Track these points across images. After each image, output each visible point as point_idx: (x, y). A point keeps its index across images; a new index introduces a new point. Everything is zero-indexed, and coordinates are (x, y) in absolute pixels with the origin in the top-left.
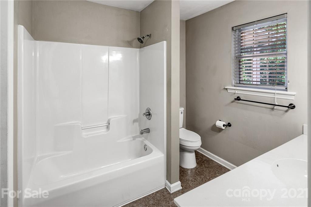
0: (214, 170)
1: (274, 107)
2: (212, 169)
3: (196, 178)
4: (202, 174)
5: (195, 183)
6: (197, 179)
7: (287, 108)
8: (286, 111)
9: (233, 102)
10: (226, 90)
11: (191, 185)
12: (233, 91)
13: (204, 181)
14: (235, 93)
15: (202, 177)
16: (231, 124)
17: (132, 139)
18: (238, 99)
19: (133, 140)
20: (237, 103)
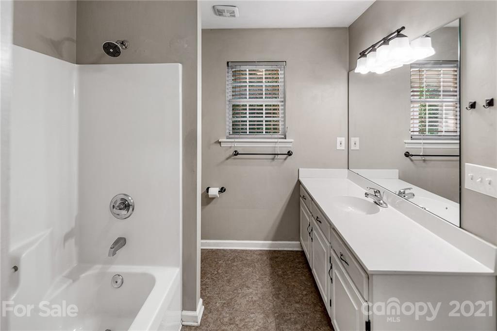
0: (211, 260)
1: (275, 157)
2: (209, 260)
3: (204, 282)
4: (205, 273)
5: (209, 288)
6: (207, 282)
7: (286, 156)
8: (285, 159)
9: (228, 159)
10: (219, 144)
11: (208, 295)
12: (229, 145)
13: (215, 279)
14: (231, 147)
15: (209, 275)
16: (225, 187)
17: (71, 281)
18: (236, 153)
19: (74, 281)
20: (234, 159)
